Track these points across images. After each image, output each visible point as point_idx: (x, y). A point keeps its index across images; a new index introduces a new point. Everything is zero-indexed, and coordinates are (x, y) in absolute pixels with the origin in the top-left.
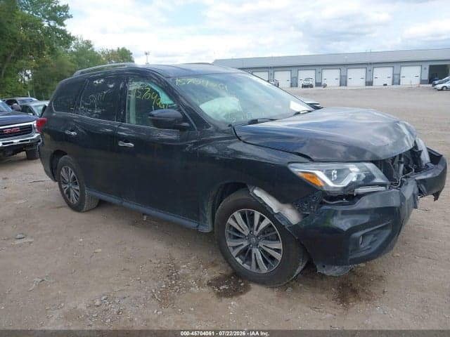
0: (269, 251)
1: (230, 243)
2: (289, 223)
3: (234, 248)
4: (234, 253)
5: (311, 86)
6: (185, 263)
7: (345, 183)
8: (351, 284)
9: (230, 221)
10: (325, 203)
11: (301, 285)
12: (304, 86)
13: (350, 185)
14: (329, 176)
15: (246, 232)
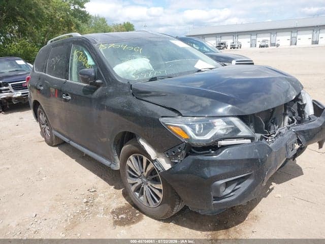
0: (153, 189)
1: (130, 180)
2: (163, 169)
3: (133, 184)
4: (133, 188)
5: (267, 46)
6: (103, 193)
7: (208, 136)
8: (227, 222)
9: (128, 163)
10: (194, 153)
11: (184, 219)
12: (261, 46)
13: (213, 138)
14: (194, 130)
15: (139, 173)
